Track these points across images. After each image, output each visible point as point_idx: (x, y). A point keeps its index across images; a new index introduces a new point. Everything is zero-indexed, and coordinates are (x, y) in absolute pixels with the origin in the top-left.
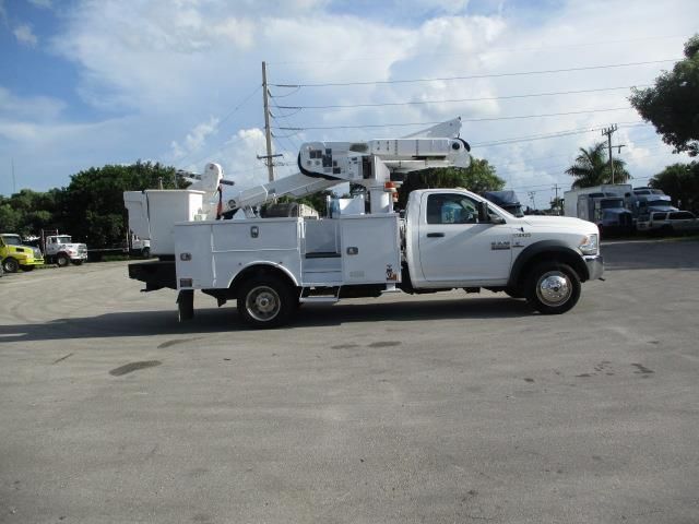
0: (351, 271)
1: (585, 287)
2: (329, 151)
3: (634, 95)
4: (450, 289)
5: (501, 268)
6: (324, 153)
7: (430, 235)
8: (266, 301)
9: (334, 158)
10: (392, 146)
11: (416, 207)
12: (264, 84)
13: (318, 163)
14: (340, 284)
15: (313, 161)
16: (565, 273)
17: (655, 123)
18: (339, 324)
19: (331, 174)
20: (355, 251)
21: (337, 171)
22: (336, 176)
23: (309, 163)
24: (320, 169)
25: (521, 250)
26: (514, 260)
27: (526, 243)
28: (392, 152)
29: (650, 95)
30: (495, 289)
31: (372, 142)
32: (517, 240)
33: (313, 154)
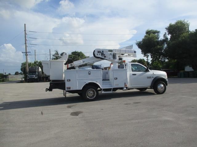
0: (115, 84)
2: (103, 51)
4: (133, 89)
5: (148, 83)
6: (101, 52)
7: (133, 75)
9: (104, 53)
10: (119, 51)
11: (128, 67)
13: (100, 54)
14: (112, 88)
15: (98, 54)
16: (163, 84)
19: (103, 58)
21: (105, 57)
22: (105, 58)
23: (97, 54)
24: (100, 56)
25: (153, 78)
26: (152, 81)
27: (155, 77)
28: (119, 53)
31: (114, 49)
32: (152, 76)
33: (99, 52)
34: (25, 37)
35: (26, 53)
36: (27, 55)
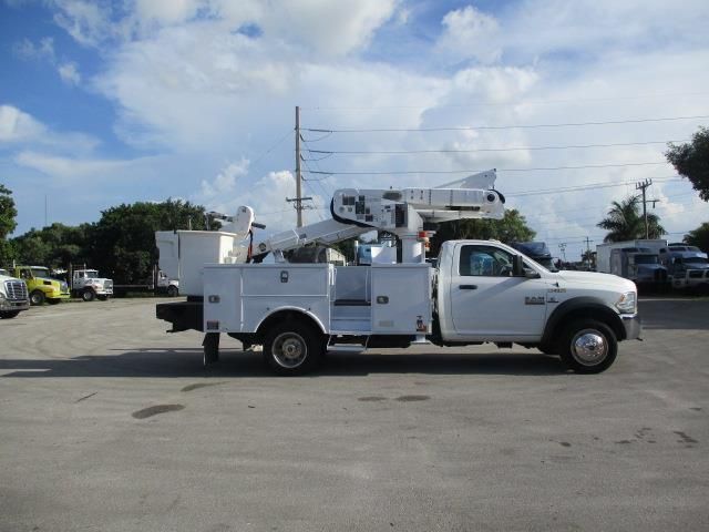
0: (380, 320)
1: (621, 346)
2: (362, 198)
3: (671, 150)
5: (535, 323)
6: (357, 200)
7: (463, 287)
8: (292, 347)
9: (367, 205)
10: (426, 196)
11: (448, 258)
12: (297, 128)
13: (350, 210)
14: (368, 333)
15: (346, 207)
16: (602, 332)
17: (692, 179)
18: (365, 374)
19: (363, 221)
20: (386, 300)
21: (370, 218)
22: (368, 223)
23: (342, 209)
24: (352, 216)
25: (555, 305)
26: (548, 316)
27: (561, 298)
28: (425, 201)
29: (686, 150)
30: (528, 345)
31: (405, 191)
32: (551, 295)
33: (347, 201)
34: (297, 150)
35: (299, 200)
36: (299, 209)
